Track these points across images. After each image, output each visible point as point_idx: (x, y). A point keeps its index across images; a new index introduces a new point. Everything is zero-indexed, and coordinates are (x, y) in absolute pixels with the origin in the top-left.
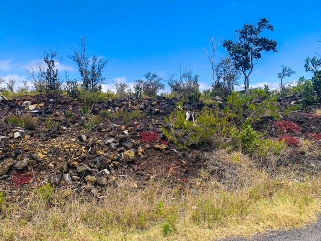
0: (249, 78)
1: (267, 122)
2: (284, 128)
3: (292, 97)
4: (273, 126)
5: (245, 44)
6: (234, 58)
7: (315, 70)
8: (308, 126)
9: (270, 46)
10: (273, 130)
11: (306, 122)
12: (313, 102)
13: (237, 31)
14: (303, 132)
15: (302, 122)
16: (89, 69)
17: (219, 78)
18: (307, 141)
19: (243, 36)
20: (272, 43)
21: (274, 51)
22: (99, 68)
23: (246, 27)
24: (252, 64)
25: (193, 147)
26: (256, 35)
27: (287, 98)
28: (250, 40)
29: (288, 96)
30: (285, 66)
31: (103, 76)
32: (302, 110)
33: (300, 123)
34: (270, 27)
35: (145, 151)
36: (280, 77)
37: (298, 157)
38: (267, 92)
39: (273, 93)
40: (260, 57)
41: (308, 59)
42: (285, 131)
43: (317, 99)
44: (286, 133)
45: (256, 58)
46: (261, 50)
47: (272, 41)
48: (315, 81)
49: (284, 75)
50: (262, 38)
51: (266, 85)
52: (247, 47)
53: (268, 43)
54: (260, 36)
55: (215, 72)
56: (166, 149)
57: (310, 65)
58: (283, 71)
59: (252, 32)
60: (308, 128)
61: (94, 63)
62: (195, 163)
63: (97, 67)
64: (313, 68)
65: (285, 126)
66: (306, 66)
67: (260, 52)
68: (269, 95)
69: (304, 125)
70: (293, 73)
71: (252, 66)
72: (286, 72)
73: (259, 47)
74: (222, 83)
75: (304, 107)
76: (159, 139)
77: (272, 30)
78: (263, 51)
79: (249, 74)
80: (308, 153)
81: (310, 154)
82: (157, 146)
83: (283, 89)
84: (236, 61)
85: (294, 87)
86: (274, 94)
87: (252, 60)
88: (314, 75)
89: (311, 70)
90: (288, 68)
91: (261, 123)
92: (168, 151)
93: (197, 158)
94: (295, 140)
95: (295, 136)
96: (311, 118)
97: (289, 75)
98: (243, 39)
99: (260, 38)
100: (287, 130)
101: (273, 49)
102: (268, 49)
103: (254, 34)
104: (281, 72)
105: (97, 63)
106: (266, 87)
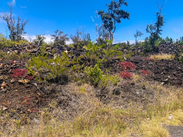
0: (113, 35)
1: (115, 62)
2: (125, 66)
3: (141, 48)
4: (118, 65)
5: (112, 14)
6: (104, 22)
7: (151, 32)
8: (141, 65)
9: (125, 15)
10: (118, 67)
11: (140, 62)
12: (150, 51)
13: (106, 5)
14: (137, 69)
15: (137, 63)
16: (15, 26)
17: (100, 35)
18: (137, 76)
19: (110, 9)
20: (127, 14)
21: (128, 18)
22: (22, 25)
23: (112, 3)
24: (115, 26)
25: (51, 81)
26: (118, 8)
27: (139, 48)
28: (115, 11)
29: (139, 47)
30: (138, 31)
31: (25, 31)
32: (143, 55)
33: (136, 63)
34: (125, 4)
35: (7, 85)
36: (135, 36)
37: (129, 87)
38: (128, 45)
39: (131, 46)
40: (120, 22)
41: (148, 26)
42: (125, 68)
43: (152, 49)
44: (126, 69)
45: (118, 22)
46: (120, 18)
47: (126, 12)
48: (151, 38)
49: (137, 36)
50: (121, 10)
51: (128, 41)
52: (112, 16)
53: (125, 13)
54: (120, 9)
55: (98, 31)
56: (28, 83)
57: (149, 29)
58: (137, 33)
59: (116, 7)
60: (140, 66)
61: (18, 21)
62: (50, 94)
63: (21, 24)
64: (150, 31)
65: (126, 65)
66: (147, 30)
67: (121, 19)
68: (130, 46)
69: (138, 64)
70: (142, 34)
71: (115, 28)
72: (138, 34)
73: (119, 16)
74: (102, 38)
75: (144, 53)
76: (25, 75)
77: (127, 5)
78: (121, 18)
79: (113, 33)
80: (136, 84)
81: (138, 84)
82: (20, 81)
83: (137, 43)
84: (105, 24)
85: (143, 43)
86: (133, 46)
87: (115, 24)
88: (151, 35)
89: (149, 32)
90: (139, 32)
91: (111, 63)
92: (29, 85)
93: (53, 90)
94: (129, 75)
95: (131, 72)
96: (144, 60)
97: (140, 35)
98: (110, 10)
99: (120, 10)
100: (127, 67)
101: (127, 18)
102: (125, 18)
103: (117, 7)
104: (136, 33)
105: (20, 22)
106: (128, 43)
